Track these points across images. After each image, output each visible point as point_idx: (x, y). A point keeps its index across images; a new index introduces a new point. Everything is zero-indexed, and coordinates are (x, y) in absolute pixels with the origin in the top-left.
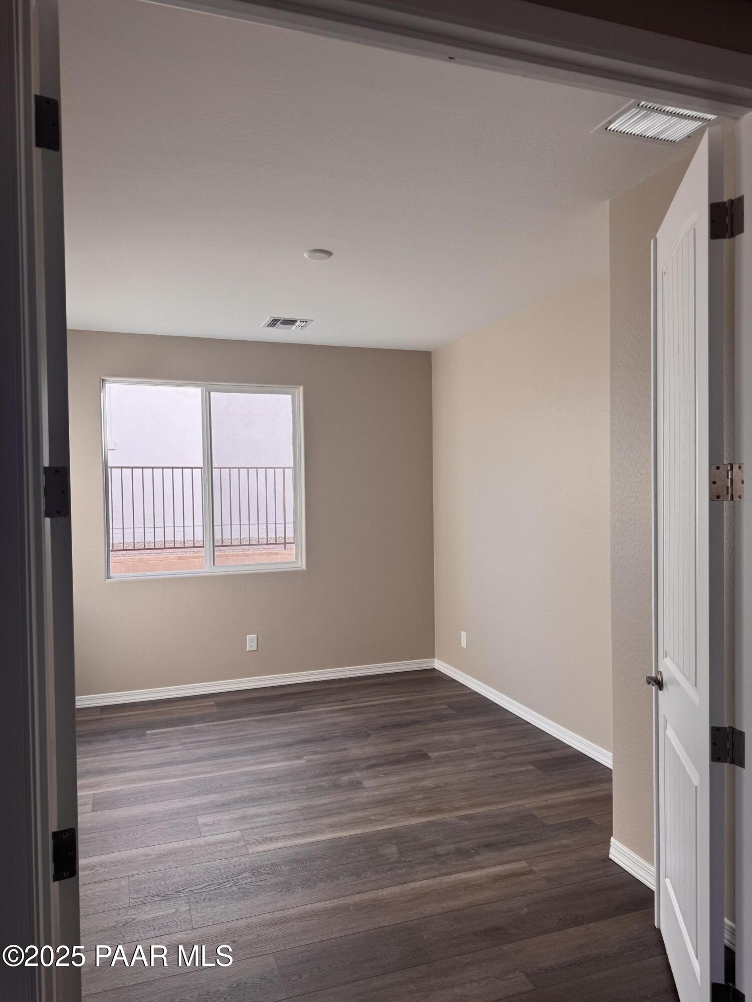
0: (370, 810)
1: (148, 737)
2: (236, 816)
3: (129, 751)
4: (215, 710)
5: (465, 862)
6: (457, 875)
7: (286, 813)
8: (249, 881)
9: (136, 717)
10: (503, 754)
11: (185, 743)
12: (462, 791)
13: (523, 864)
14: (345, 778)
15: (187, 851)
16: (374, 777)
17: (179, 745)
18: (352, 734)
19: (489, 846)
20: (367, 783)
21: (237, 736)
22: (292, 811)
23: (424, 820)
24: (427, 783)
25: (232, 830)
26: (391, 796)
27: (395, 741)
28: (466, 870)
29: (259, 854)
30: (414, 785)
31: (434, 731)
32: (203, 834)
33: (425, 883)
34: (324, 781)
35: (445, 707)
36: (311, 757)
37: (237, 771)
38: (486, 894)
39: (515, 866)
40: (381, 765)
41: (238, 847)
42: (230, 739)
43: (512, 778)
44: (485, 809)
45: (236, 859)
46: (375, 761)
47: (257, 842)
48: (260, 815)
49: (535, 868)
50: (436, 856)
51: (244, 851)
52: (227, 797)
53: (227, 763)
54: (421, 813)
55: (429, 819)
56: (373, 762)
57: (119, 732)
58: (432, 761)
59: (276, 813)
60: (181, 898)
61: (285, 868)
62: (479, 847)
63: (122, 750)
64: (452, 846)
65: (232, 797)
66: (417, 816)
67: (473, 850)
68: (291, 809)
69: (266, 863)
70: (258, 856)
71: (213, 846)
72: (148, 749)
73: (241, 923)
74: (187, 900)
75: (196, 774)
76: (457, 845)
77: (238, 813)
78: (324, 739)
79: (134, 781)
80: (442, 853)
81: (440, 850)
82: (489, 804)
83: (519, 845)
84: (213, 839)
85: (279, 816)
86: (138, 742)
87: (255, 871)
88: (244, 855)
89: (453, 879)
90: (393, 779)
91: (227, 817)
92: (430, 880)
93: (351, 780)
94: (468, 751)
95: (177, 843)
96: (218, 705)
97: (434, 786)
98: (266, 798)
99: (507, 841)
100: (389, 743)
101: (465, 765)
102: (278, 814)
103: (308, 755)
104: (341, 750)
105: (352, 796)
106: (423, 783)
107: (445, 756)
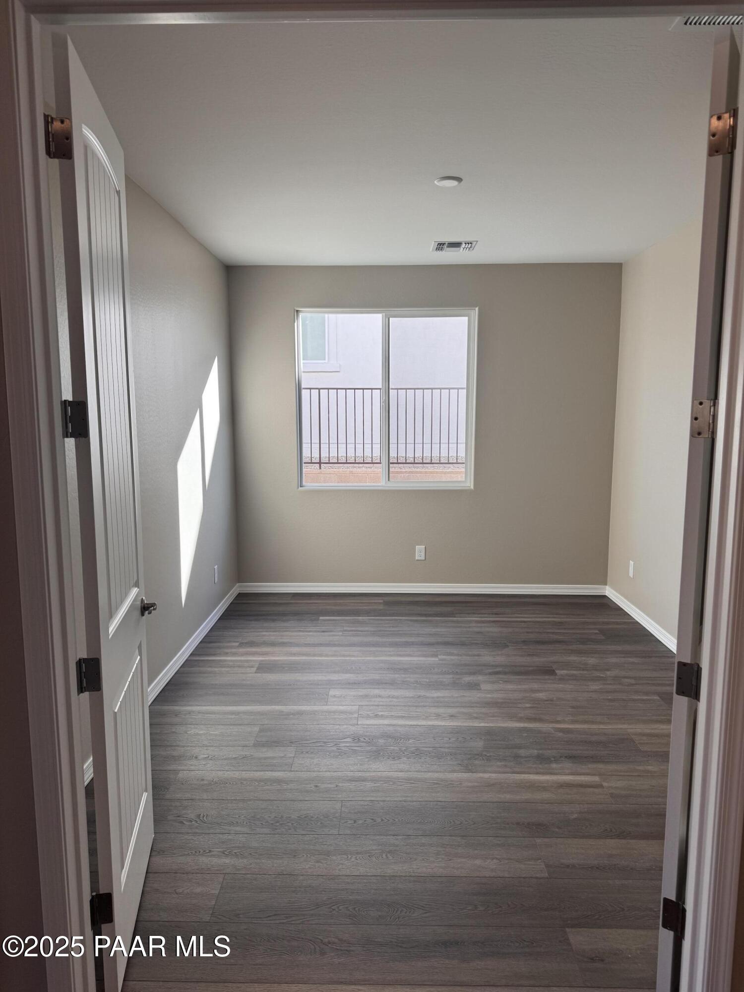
0: (475, 708)
1: (319, 622)
2: (360, 694)
3: (300, 631)
4: (381, 607)
5: (540, 766)
6: (526, 775)
7: (402, 698)
8: (348, 745)
9: (317, 605)
10: (633, 681)
11: (346, 631)
12: (573, 707)
13: (596, 779)
14: (468, 679)
15: (311, 714)
16: (493, 683)
17: (341, 631)
18: (491, 643)
19: (572, 758)
20: (484, 687)
21: (391, 631)
22: (407, 697)
23: (522, 725)
24: (541, 695)
25: (352, 704)
26: (500, 701)
27: (529, 655)
28: (537, 773)
29: (365, 726)
30: (528, 695)
31: (573, 652)
32: (329, 703)
33: (494, 775)
34: (447, 678)
35: (597, 631)
36: (444, 657)
37: (377, 659)
38: (546, 796)
39: (586, 779)
40: (505, 673)
41: (351, 718)
42: (383, 632)
43: (629, 704)
44: (585, 726)
45: (345, 726)
46: (501, 669)
47: (368, 717)
48: (380, 696)
49: (605, 784)
50: (517, 757)
51: (355, 722)
52: (360, 677)
53: (371, 651)
54: (520, 720)
55: (526, 725)
56: (498, 669)
57: (299, 615)
58: (557, 677)
59: (393, 697)
60: (292, 748)
61: (381, 741)
62: (561, 757)
63: (296, 630)
64: (536, 751)
65: (365, 678)
66: (516, 721)
67: (554, 758)
68: (407, 696)
69: (368, 734)
70: (364, 728)
71: (332, 714)
72: (316, 631)
73: (328, 774)
74: (295, 750)
75: (344, 656)
76: (541, 752)
77: (362, 692)
78: (463, 644)
79: (294, 655)
80: (522, 755)
81: (522, 752)
82: (593, 722)
83: (603, 762)
84: (335, 708)
85: (394, 700)
86: (310, 625)
87: (356, 738)
88: (353, 725)
89: (522, 778)
90: (510, 687)
91: (352, 693)
92: (499, 775)
93: (471, 681)
94: (598, 674)
95: (306, 706)
96: (386, 603)
97: (546, 699)
98: (392, 684)
99: (592, 757)
100: (522, 656)
101: (588, 686)
102: (395, 698)
103: (443, 655)
104: (474, 655)
105: (465, 694)
106: (537, 695)
107: (573, 675)
